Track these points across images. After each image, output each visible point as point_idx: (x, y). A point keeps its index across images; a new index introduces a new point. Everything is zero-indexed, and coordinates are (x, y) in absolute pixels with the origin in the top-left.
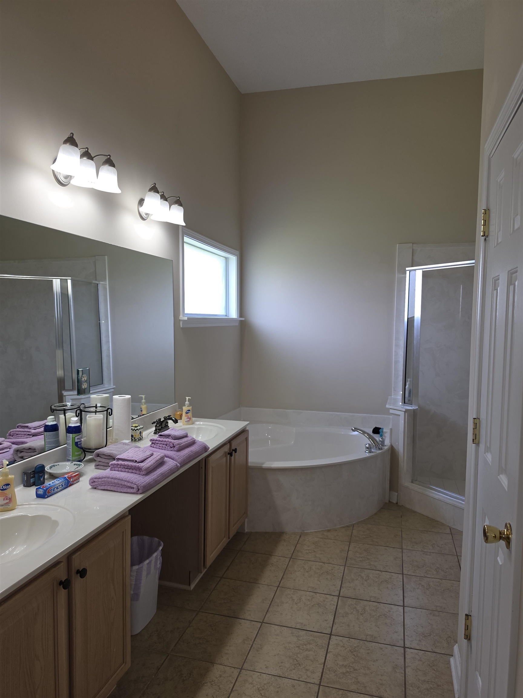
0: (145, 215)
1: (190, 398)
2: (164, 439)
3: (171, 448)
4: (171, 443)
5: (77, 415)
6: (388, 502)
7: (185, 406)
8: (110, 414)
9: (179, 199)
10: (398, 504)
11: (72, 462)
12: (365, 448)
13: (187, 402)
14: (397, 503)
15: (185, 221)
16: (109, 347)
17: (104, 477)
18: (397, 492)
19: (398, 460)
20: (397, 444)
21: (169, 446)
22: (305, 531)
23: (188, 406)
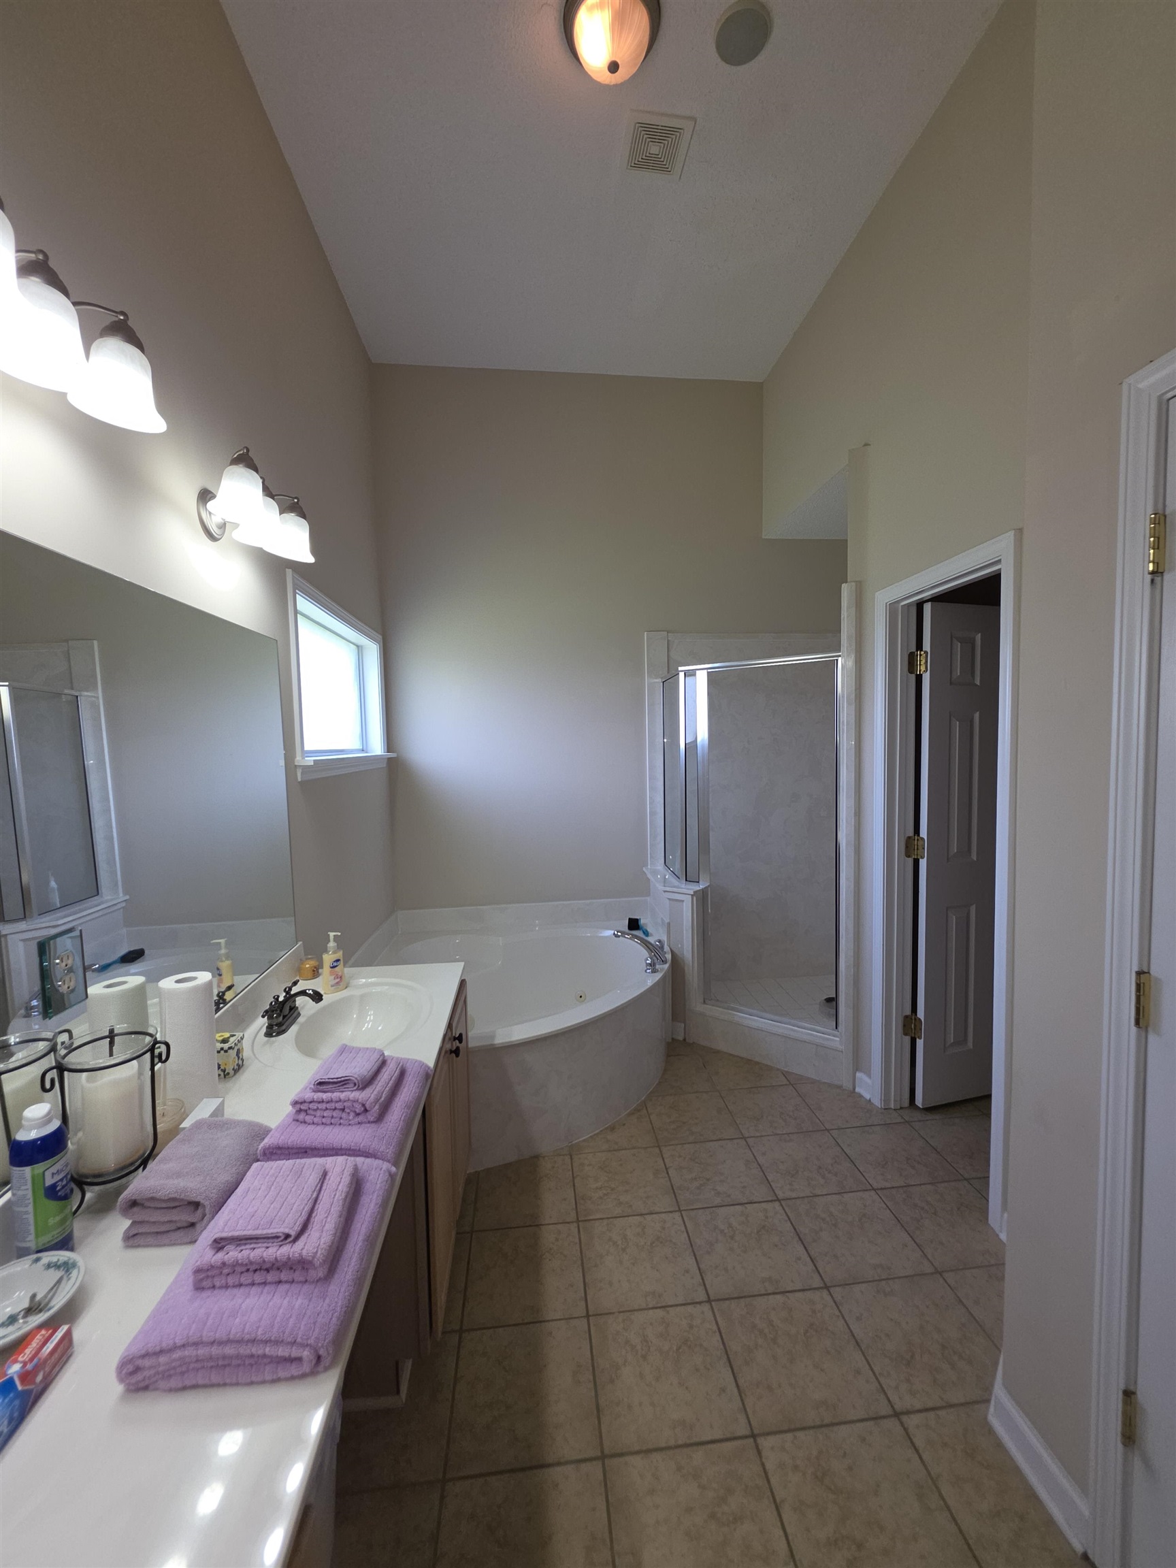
0: (216, 529)
1: (339, 934)
2: (336, 1095)
3: (358, 1114)
4: (356, 1105)
5: (48, 1086)
6: (670, 1041)
7: (326, 951)
8: (164, 1057)
9: (297, 503)
10: (687, 1040)
11: (35, 1256)
12: (645, 965)
13: (332, 944)
14: (685, 1040)
15: (315, 550)
16: (111, 820)
17: (179, 1342)
18: (684, 1022)
19: (684, 971)
20: (680, 946)
21: (351, 1111)
22: (574, 1142)
23: (334, 952)
